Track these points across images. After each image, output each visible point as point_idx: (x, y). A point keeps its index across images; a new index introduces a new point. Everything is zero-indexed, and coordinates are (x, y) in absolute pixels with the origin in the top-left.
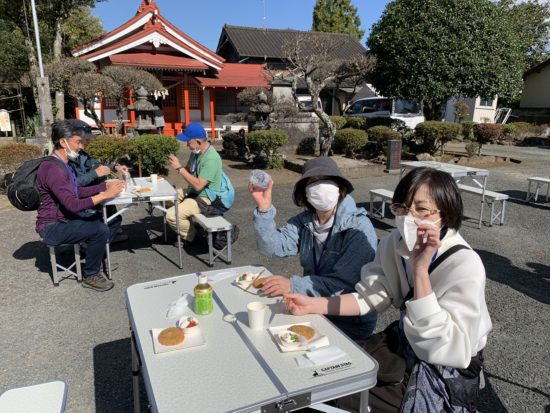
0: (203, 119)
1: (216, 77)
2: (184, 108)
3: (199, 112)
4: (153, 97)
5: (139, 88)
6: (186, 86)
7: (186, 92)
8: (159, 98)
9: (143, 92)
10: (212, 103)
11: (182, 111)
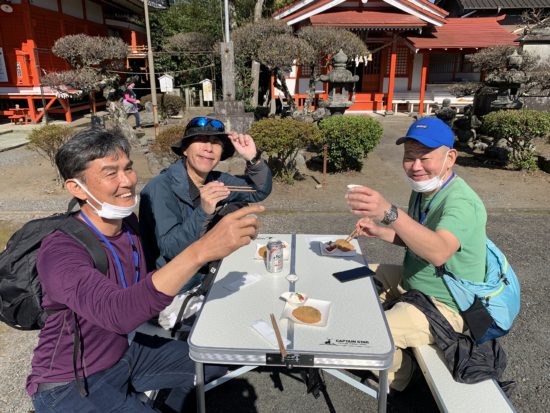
0: (409, 89)
1: (434, 37)
2: (388, 76)
3: (406, 80)
4: (354, 63)
5: (337, 52)
6: (394, 49)
7: (394, 57)
8: (361, 64)
9: (342, 57)
10: (425, 69)
11: (386, 80)
